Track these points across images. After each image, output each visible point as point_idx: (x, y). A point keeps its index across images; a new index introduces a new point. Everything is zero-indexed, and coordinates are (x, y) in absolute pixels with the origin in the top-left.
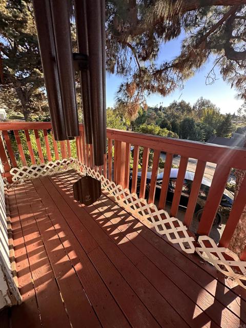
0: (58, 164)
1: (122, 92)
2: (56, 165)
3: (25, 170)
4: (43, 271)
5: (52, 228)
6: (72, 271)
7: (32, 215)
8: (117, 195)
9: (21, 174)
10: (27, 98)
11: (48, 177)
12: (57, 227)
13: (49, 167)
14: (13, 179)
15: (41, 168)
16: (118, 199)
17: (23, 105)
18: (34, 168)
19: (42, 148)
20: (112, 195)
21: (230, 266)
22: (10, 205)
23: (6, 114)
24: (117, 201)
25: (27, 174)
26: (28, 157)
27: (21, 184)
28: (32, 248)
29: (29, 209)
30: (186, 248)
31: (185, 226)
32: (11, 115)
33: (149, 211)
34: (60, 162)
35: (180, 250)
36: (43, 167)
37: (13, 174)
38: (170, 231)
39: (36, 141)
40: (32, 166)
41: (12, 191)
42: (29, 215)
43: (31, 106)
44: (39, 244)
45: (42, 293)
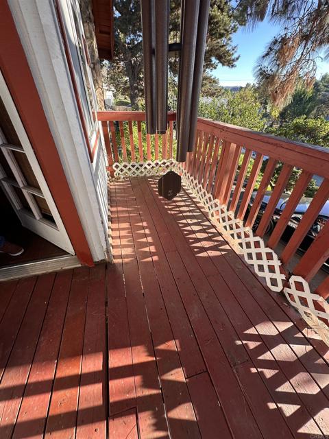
0: (157, 164)
1: (272, 55)
2: (154, 165)
3: (125, 166)
4: (129, 251)
5: (141, 224)
6: (150, 259)
7: (126, 209)
8: (212, 211)
9: (122, 170)
10: (136, 74)
11: (145, 178)
12: (145, 224)
13: (147, 167)
14: (115, 174)
15: (139, 167)
16: (212, 216)
17: (131, 86)
18: (133, 166)
19: (143, 144)
20: (207, 210)
21: (318, 317)
22: (111, 197)
23: (113, 98)
24: (210, 217)
25: (127, 171)
26: (129, 154)
27: (121, 180)
28: (123, 233)
29: (125, 204)
30: (272, 285)
31: (279, 261)
32: (118, 100)
33: (243, 236)
34: (160, 163)
35: (264, 284)
36: (141, 166)
37: (115, 169)
38: (260, 262)
39: (138, 135)
40: (131, 164)
41: (114, 185)
42: (124, 209)
43: (139, 87)
44: (129, 233)
45: (126, 263)
